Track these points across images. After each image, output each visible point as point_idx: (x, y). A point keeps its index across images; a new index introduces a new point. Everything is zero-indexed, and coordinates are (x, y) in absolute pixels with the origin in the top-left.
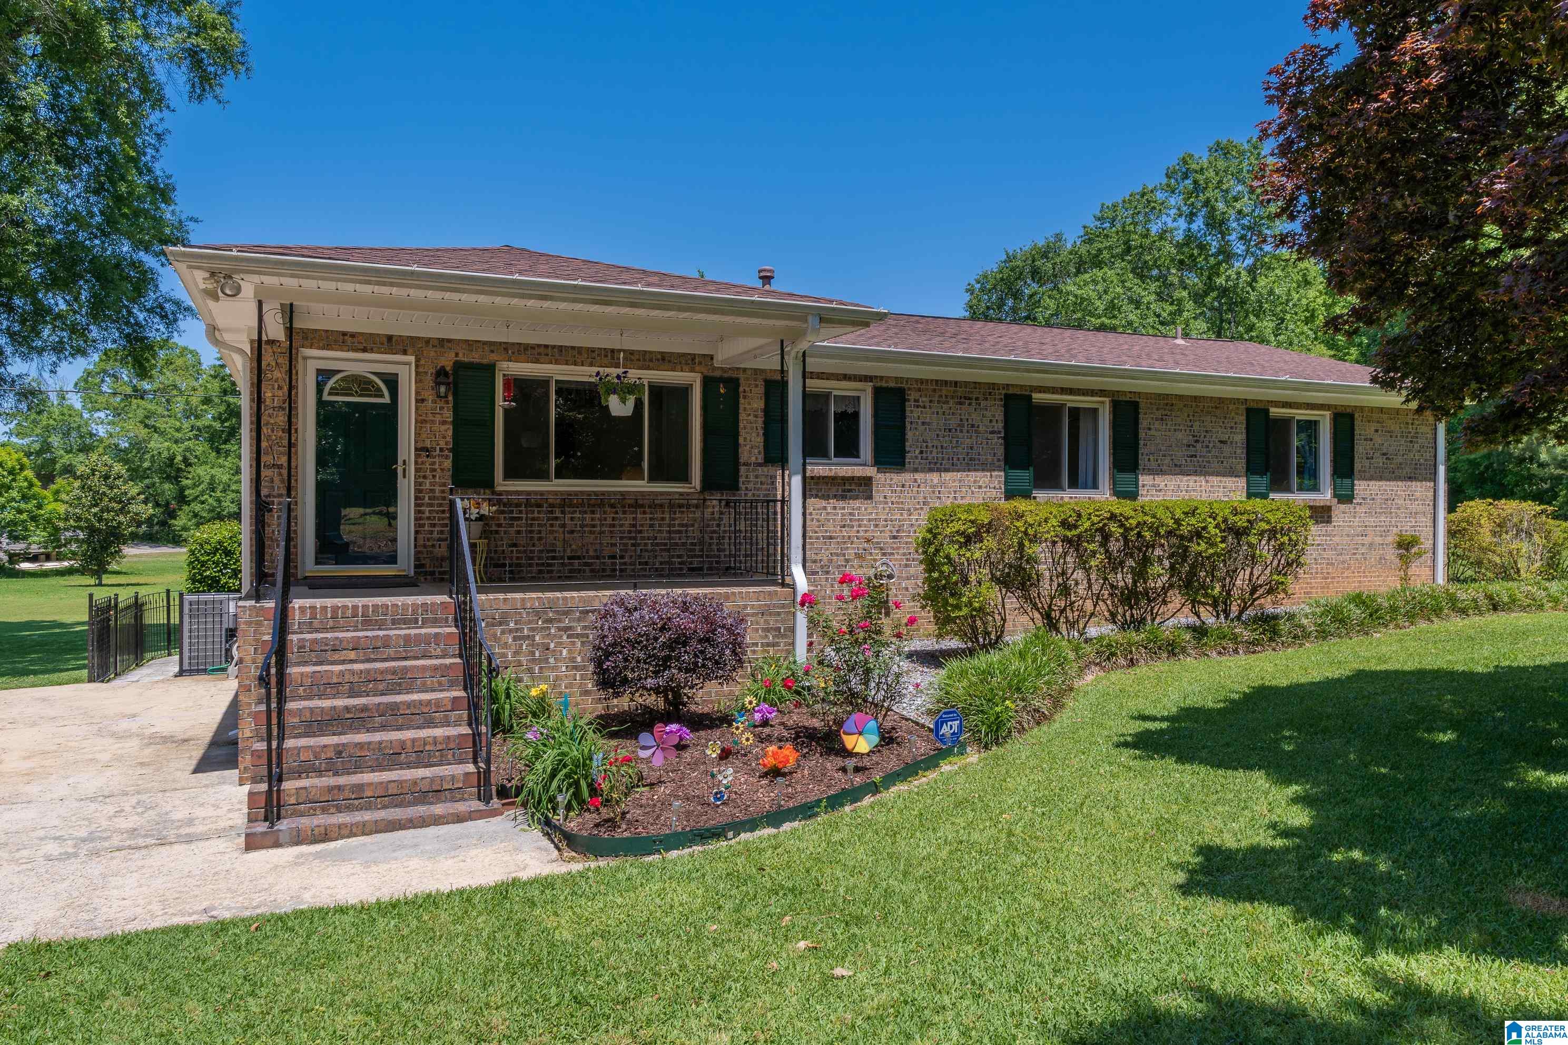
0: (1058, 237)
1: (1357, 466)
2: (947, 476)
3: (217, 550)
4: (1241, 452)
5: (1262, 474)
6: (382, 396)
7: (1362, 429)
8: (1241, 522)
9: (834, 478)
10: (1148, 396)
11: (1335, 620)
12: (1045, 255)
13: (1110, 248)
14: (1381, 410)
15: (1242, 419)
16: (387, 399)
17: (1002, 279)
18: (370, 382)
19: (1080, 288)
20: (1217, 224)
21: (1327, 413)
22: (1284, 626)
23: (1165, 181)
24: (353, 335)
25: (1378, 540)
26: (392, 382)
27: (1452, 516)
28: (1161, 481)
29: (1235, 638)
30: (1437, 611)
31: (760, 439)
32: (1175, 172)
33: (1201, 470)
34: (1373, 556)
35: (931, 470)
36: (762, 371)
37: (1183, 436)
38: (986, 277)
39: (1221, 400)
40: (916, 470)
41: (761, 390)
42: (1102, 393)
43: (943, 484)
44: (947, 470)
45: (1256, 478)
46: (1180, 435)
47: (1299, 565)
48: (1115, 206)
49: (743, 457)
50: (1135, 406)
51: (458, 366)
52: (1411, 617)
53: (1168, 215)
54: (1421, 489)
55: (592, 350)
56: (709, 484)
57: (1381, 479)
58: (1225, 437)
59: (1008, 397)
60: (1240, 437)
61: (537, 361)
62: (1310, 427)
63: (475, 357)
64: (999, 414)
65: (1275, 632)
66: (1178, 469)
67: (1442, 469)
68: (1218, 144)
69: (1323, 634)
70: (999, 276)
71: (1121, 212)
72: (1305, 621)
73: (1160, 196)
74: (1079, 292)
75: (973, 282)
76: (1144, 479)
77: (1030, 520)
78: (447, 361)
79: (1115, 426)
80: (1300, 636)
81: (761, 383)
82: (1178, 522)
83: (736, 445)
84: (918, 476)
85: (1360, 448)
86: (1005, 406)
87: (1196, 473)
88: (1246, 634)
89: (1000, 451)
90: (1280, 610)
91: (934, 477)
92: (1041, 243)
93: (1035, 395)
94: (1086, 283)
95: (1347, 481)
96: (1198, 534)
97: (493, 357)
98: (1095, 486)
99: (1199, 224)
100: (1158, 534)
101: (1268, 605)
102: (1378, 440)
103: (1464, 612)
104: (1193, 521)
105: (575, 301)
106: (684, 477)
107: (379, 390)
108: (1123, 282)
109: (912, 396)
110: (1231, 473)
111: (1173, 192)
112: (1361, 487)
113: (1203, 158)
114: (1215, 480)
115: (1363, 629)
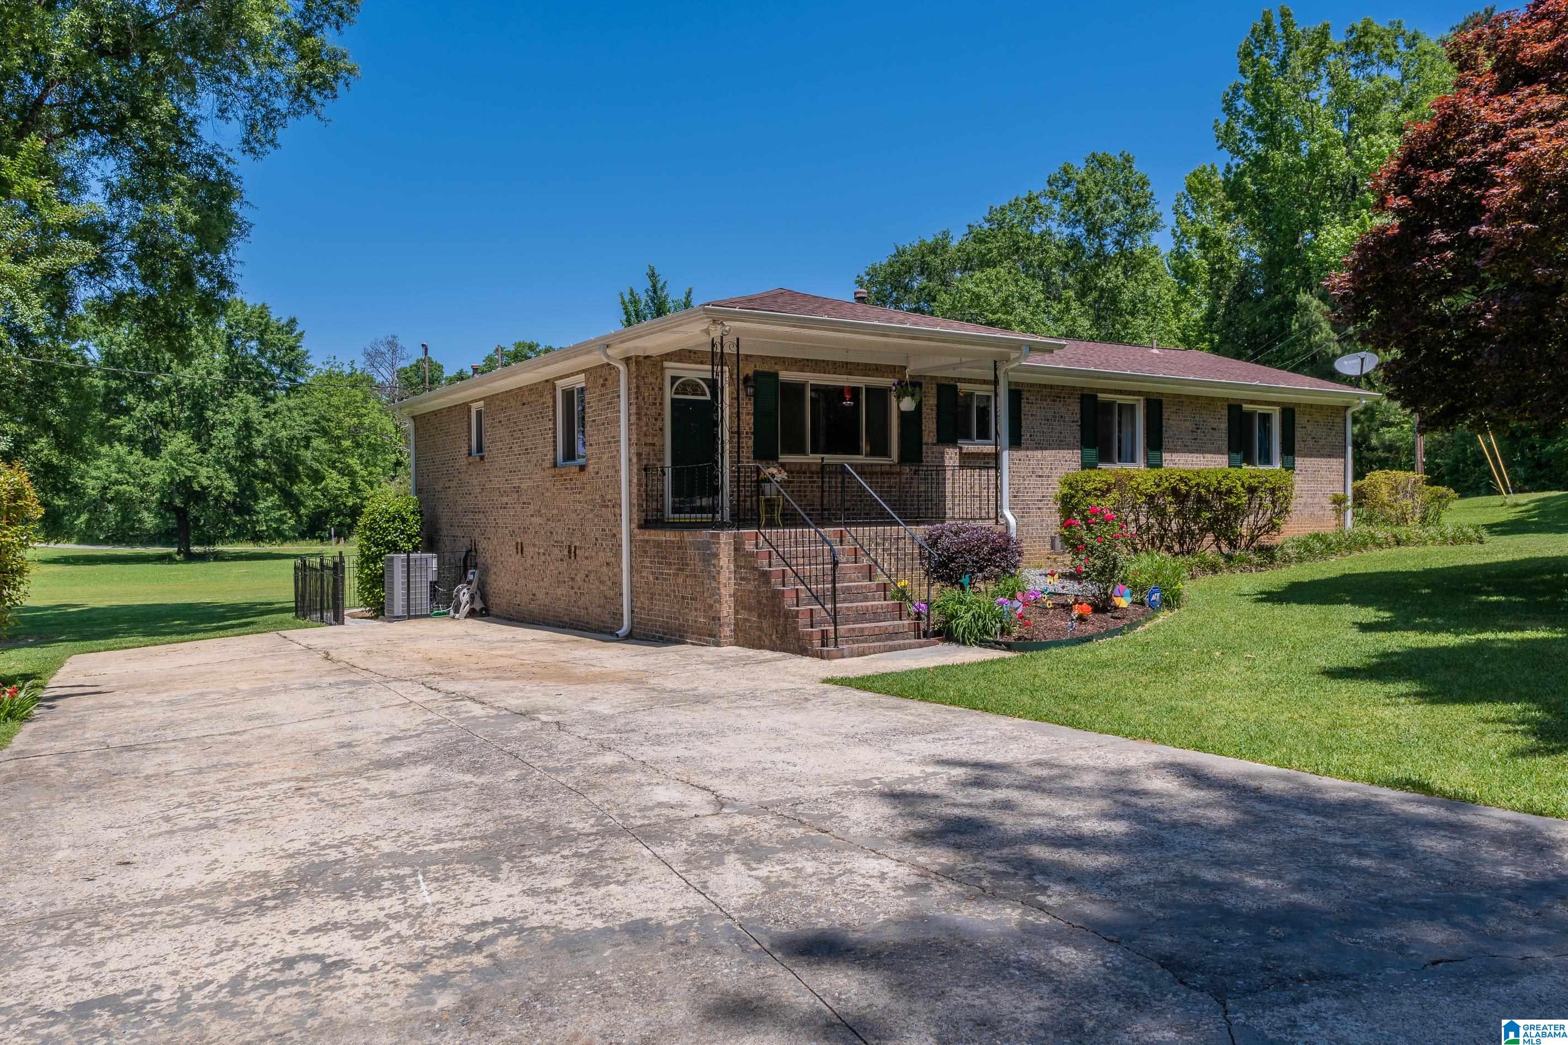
0: (946, 235)
1: (1297, 447)
2: (1046, 453)
3: (395, 518)
4: (1225, 437)
5: (1237, 453)
6: (705, 394)
7: (1300, 420)
8: (1254, 482)
9: (978, 454)
10: (1168, 395)
11: (1306, 550)
12: (933, 251)
13: (999, 248)
14: (1311, 406)
15: (1226, 412)
16: (708, 397)
17: (892, 273)
18: (698, 385)
19: (977, 286)
20: (1094, 230)
21: (1277, 408)
22: (1278, 554)
23: (1048, 188)
24: (695, 352)
25: (1310, 500)
26: (713, 384)
27: (1359, 483)
28: (1176, 457)
29: (1250, 562)
30: (1365, 545)
31: (935, 426)
32: (1056, 180)
33: (1200, 450)
34: (1306, 513)
35: (1037, 449)
36: (936, 377)
37: (1189, 425)
38: (875, 270)
39: (1213, 399)
40: (1027, 449)
41: (934, 391)
42: (1139, 393)
43: (1044, 458)
44: (1046, 449)
45: (1234, 455)
46: (1187, 424)
47: (1288, 512)
48: (1002, 209)
49: (925, 440)
50: (1160, 403)
51: (756, 373)
52: (1349, 548)
53: (1053, 220)
54: (1336, 463)
55: (835, 363)
56: (903, 459)
57: (1311, 456)
58: (1215, 426)
59: (1083, 397)
60: (1224, 426)
61: (802, 371)
62: (1266, 418)
63: (766, 368)
64: (1077, 408)
65: (1272, 558)
66: (1187, 449)
67: (1350, 449)
68: (1094, 156)
69: (1300, 560)
70: (889, 270)
71: (1009, 215)
72: (1289, 551)
73: (1043, 201)
74: (976, 289)
75: (863, 274)
76: (1166, 456)
77: (1139, 480)
78: (748, 370)
79: (1148, 417)
80: (1287, 561)
81: (934, 386)
82: (1219, 483)
83: (920, 431)
84: (1029, 453)
85: (1299, 433)
86: (1081, 403)
87: (1197, 451)
88: (1256, 559)
89: (1078, 436)
90: (1273, 543)
91: (1038, 454)
92: (929, 240)
93: (1099, 395)
94: (982, 282)
95: (1290, 458)
96: (1229, 492)
97: (777, 367)
98: (1133, 460)
99: (1079, 231)
100: (1208, 490)
101: (1264, 540)
102: (1309, 428)
103: (1380, 546)
104: (1228, 482)
105: (900, 337)
106: (885, 452)
107: (703, 390)
108: (1017, 281)
109: (1025, 395)
110: (1218, 451)
111: (1055, 198)
112: (1299, 461)
113: (1080, 169)
114: (1209, 456)
115: (1323, 555)
